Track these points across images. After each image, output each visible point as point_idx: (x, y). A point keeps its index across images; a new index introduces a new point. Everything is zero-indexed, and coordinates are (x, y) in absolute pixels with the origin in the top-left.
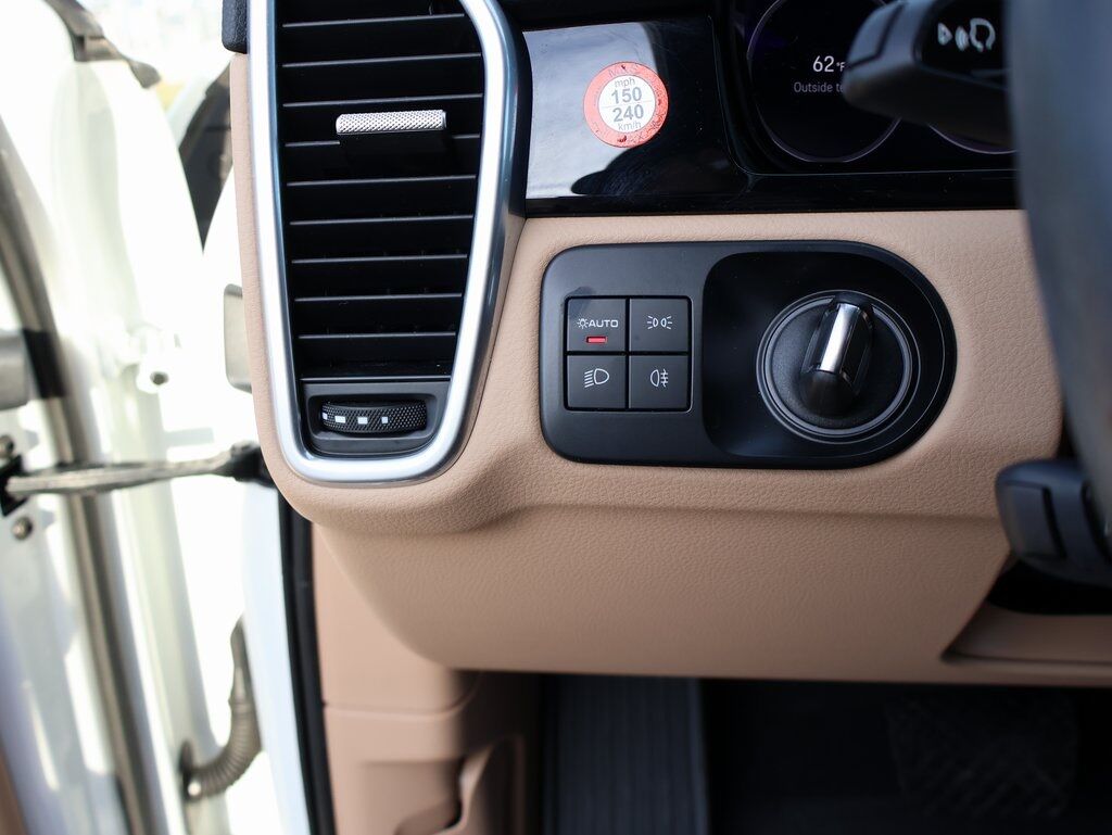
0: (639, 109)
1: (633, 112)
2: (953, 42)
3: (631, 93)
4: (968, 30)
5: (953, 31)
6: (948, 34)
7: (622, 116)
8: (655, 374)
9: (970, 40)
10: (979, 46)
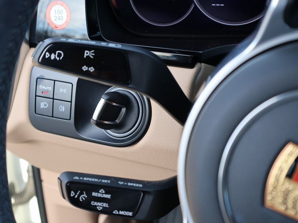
0: (62, 17)
1: (60, 18)
2: (50, 57)
3: (60, 11)
4: (55, 54)
5: (51, 54)
6: (49, 55)
7: (57, 19)
8: (61, 107)
9: (55, 57)
10: (58, 59)
